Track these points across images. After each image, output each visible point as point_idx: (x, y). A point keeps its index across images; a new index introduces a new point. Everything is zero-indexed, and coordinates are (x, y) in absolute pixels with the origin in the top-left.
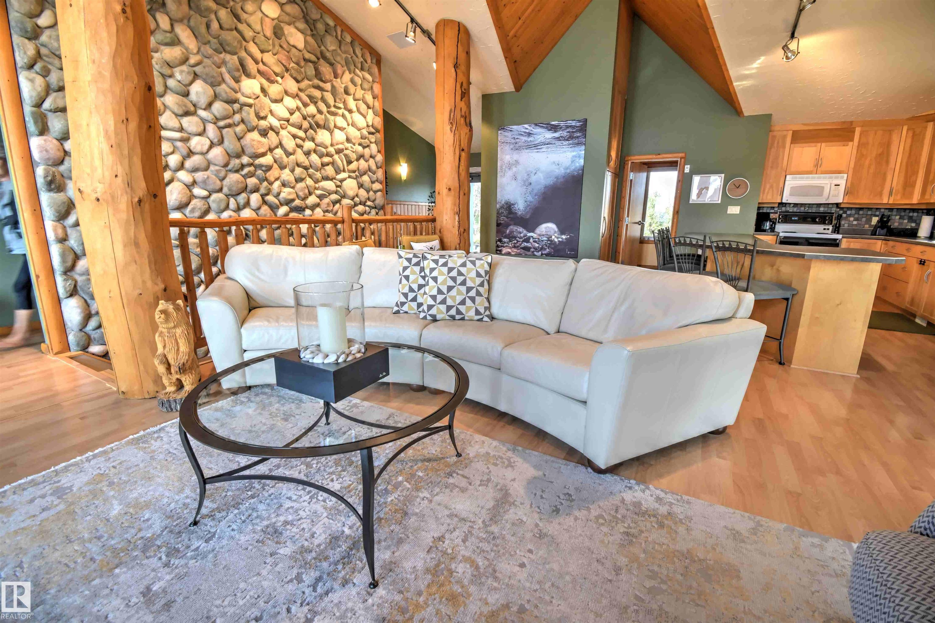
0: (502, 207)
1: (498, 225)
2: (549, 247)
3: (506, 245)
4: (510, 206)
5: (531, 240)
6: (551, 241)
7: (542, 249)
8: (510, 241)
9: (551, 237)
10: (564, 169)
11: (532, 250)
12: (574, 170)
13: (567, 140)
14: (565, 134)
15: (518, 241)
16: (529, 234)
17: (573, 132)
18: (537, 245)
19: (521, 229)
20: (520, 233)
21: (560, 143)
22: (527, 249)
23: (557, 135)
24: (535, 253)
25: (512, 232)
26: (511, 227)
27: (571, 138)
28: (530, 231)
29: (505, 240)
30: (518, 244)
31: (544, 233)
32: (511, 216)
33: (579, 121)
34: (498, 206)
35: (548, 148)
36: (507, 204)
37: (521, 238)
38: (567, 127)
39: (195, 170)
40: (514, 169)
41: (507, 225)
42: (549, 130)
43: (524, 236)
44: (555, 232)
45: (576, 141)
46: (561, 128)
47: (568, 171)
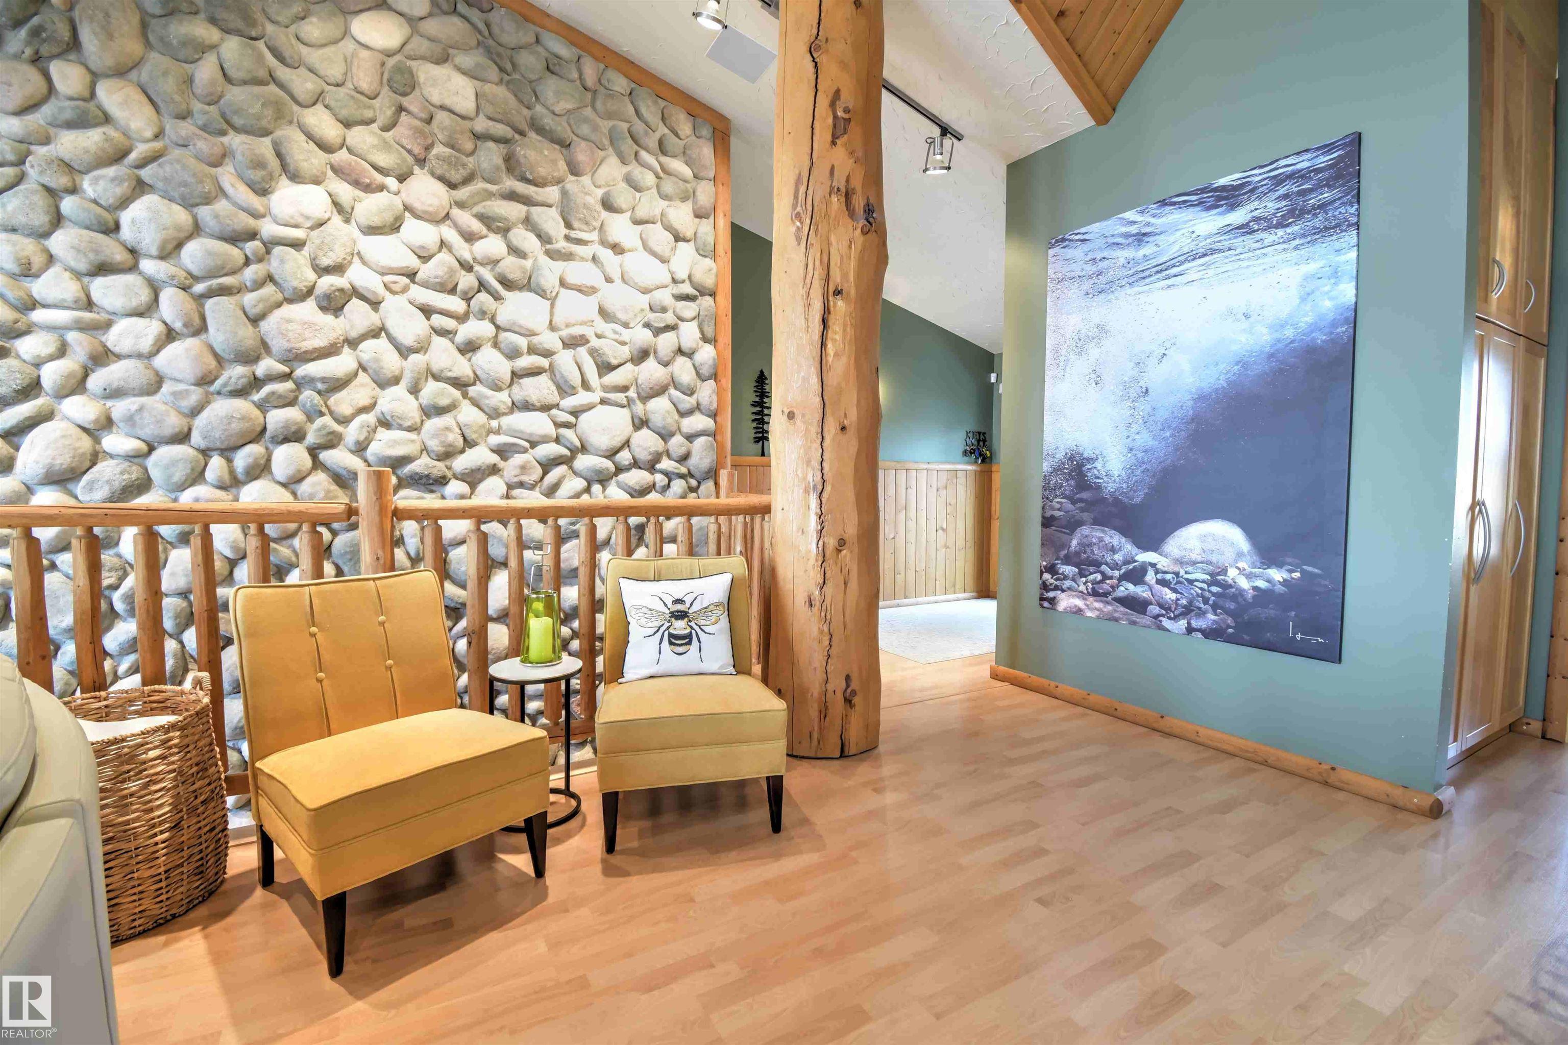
0: (1057, 470)
1: (1047, 522)
2: (1215, 608)
3: (1067, 583)
4: (1080, 466)
5: (1150, 577)
6: (1225, 586)
7: (1188, 610)
8: (1082, 575)
9: (1224, 571)
10: (1271, 327)
11: (1154, 609)
12: (1314, 327)
13: (1281, 225)
14: (1270, 206)
15: (1105, 577)
16: (1145, 557)
17: (1302, 193)
18: (1170, 595)
19: (1114, 538)
20: (1113, 550)
21: (1249, 241)
22: (1136, 605)
23: (1239, 216)
24: (1166, 623)
25: (1085, 545)
26: (1085, 530)
27: (1296, 213)
28: (1145, 548)
29: (1069, 570)
30: (1106, 587)
31: (1195, 556)
32: (1085, 495)
33: (1328, 148)
34: (1046, 467)
35: (1207, 266)
36: (1071, 459)
37: (1115, 567)
38: (1279, 181)
39: (115, 393)
40: (1094, 352)
41: (1073, 525)
42: (1209, 209)
43: (1126, 562)
44: (1240, 555)
45: (1318, 222)
46: (1252, 191)
47: (1289, 333)
